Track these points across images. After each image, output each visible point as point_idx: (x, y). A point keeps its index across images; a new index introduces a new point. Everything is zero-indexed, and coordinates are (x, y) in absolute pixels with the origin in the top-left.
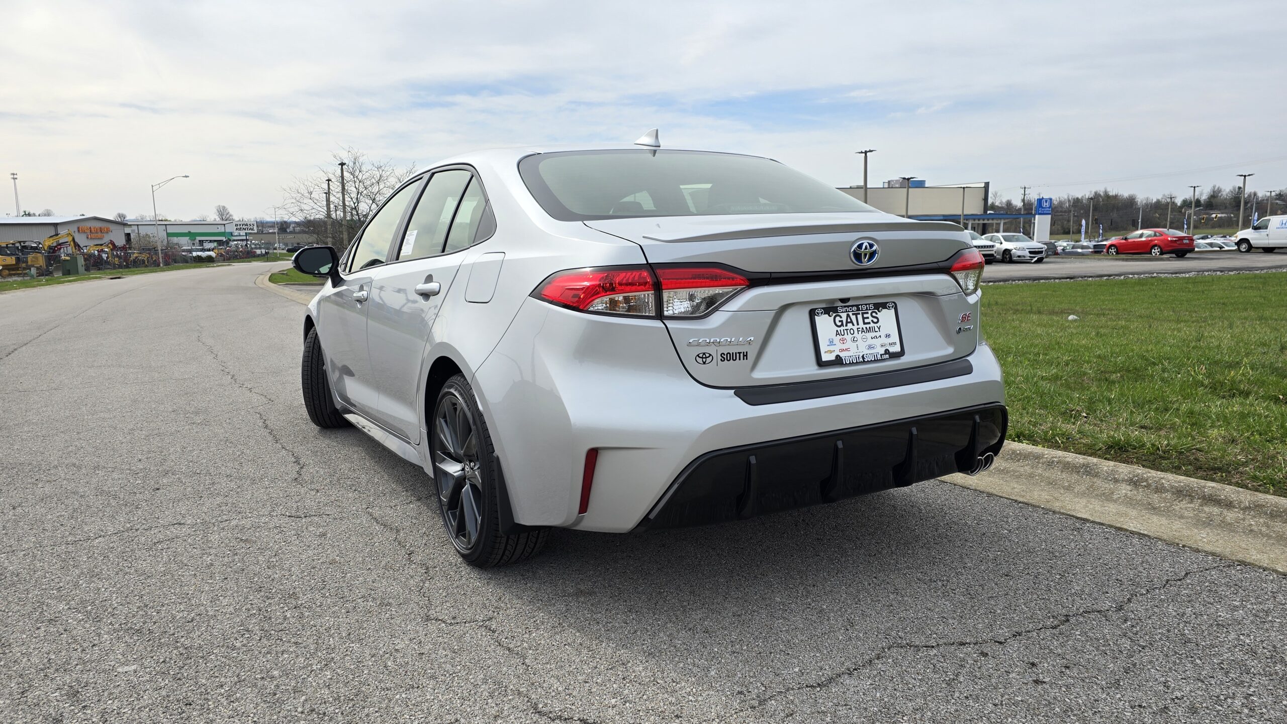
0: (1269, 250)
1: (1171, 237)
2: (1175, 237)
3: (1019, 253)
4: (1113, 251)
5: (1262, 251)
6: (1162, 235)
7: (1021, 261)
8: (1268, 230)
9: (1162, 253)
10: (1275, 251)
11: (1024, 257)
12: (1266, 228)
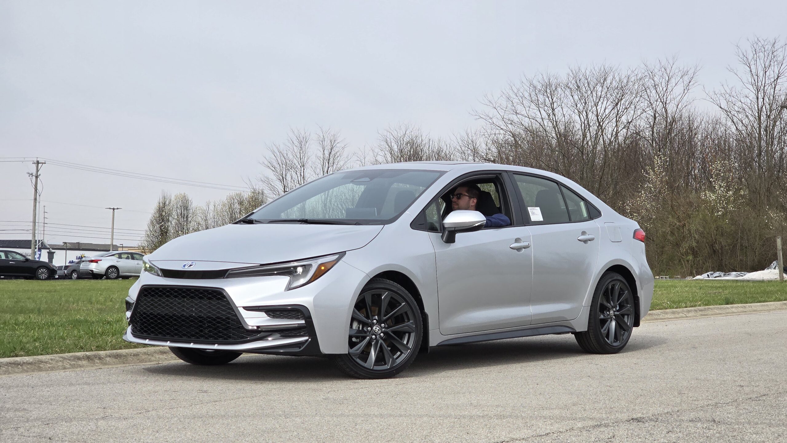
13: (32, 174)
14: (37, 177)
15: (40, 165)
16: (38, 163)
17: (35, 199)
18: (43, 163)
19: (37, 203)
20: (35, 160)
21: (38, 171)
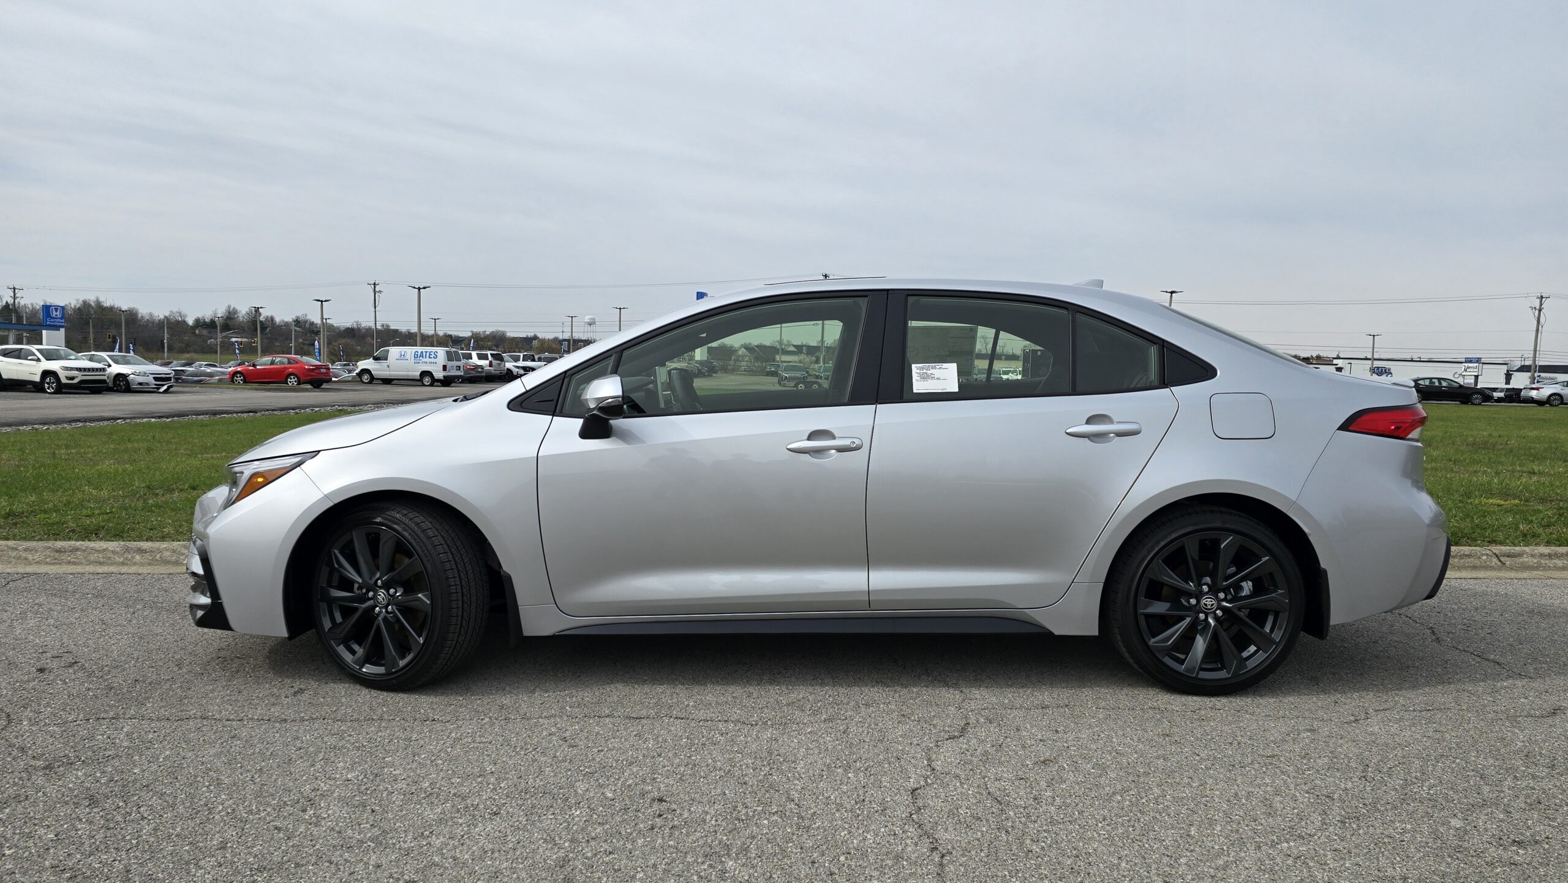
0: (387, 381)
1: (308, 365)
2: (312, 366)
3: (140, 379)
4: (239, 379)
5: (381, 382)
6: (297, 363)
7: (142, 389)
8: (388, 361)
9: (299, 383)
10: (394, 382)
11: (147, 384)
12: (386, 359)
13: (1535, 308)
14: (1540, 310)
15: (1544, 299)
16: (1542, 297)
17: (1537, 330)
18: (1547, 298)
19: (1539, 334)
20: (1539, 295)
21: (1541, 304)
